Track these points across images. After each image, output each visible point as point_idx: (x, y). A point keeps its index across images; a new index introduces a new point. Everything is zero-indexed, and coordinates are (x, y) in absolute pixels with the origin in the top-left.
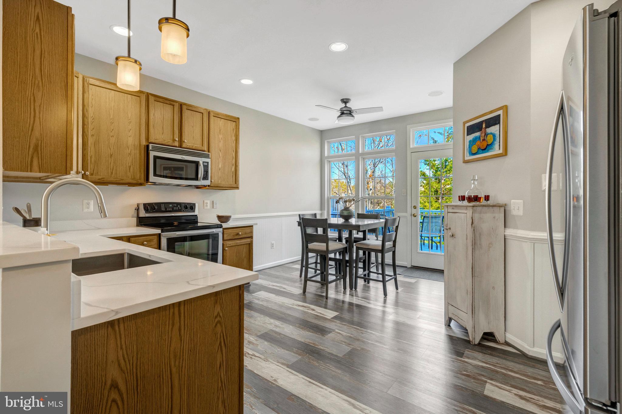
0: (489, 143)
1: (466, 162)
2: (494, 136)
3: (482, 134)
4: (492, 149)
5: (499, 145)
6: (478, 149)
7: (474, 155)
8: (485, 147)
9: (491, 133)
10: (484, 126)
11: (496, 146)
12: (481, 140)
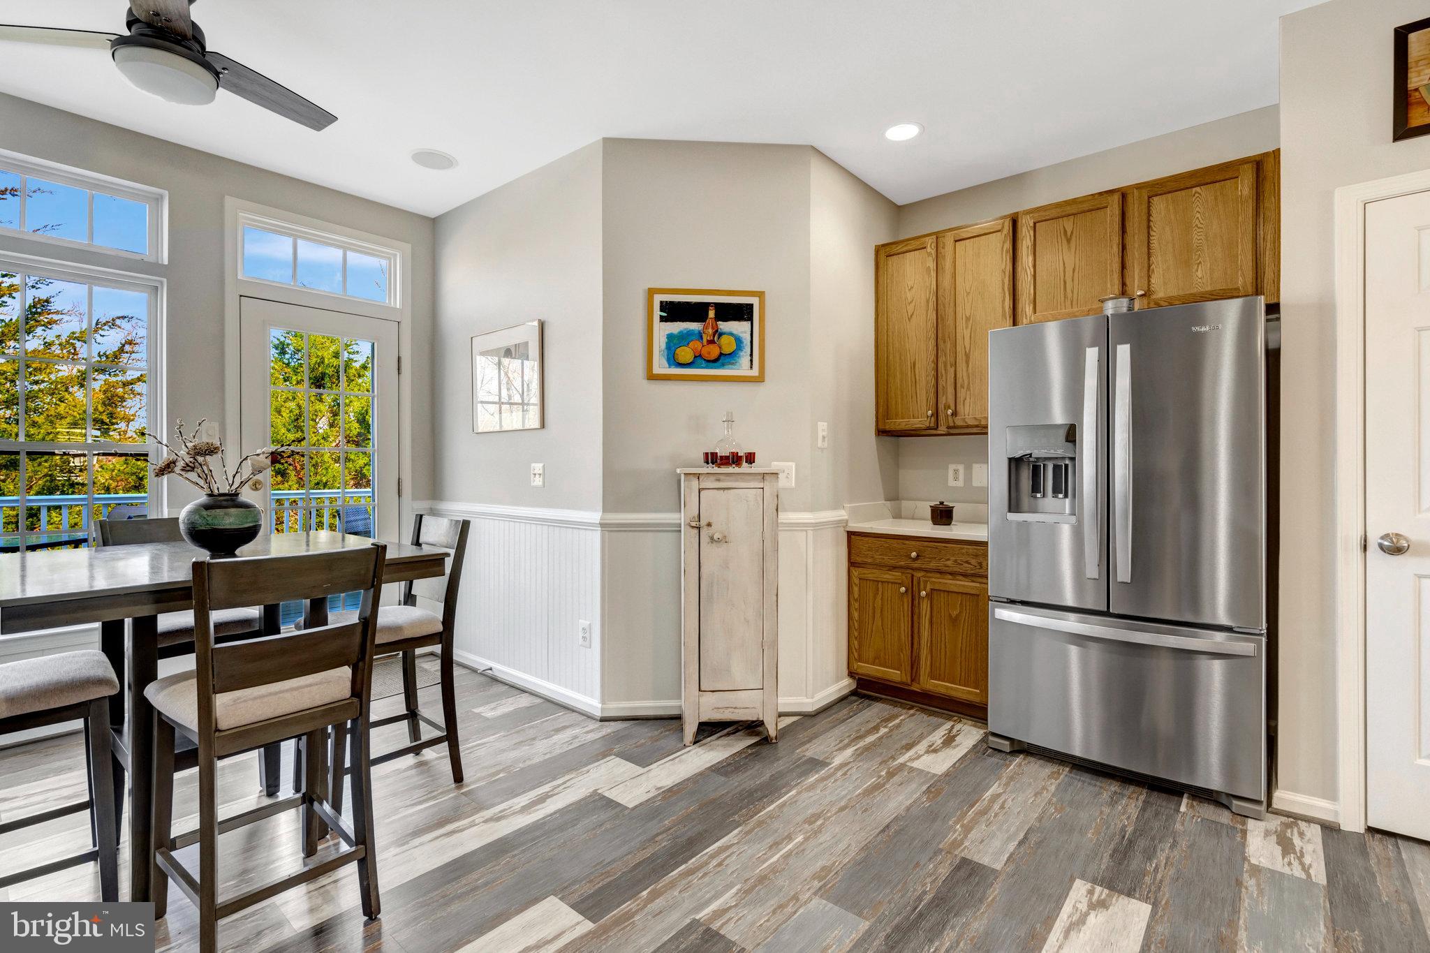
0: (727, 350)
1: (652, 377)
2: (739, 341)
3: (705, 328)
4: (733, 364)
5: (751, 361)
6: (695, 357)
7: (683, 368)
8: (713, 356)
9: (731, 334)
10: (712, 314)
11: (744, 359)
12: (705, 340)
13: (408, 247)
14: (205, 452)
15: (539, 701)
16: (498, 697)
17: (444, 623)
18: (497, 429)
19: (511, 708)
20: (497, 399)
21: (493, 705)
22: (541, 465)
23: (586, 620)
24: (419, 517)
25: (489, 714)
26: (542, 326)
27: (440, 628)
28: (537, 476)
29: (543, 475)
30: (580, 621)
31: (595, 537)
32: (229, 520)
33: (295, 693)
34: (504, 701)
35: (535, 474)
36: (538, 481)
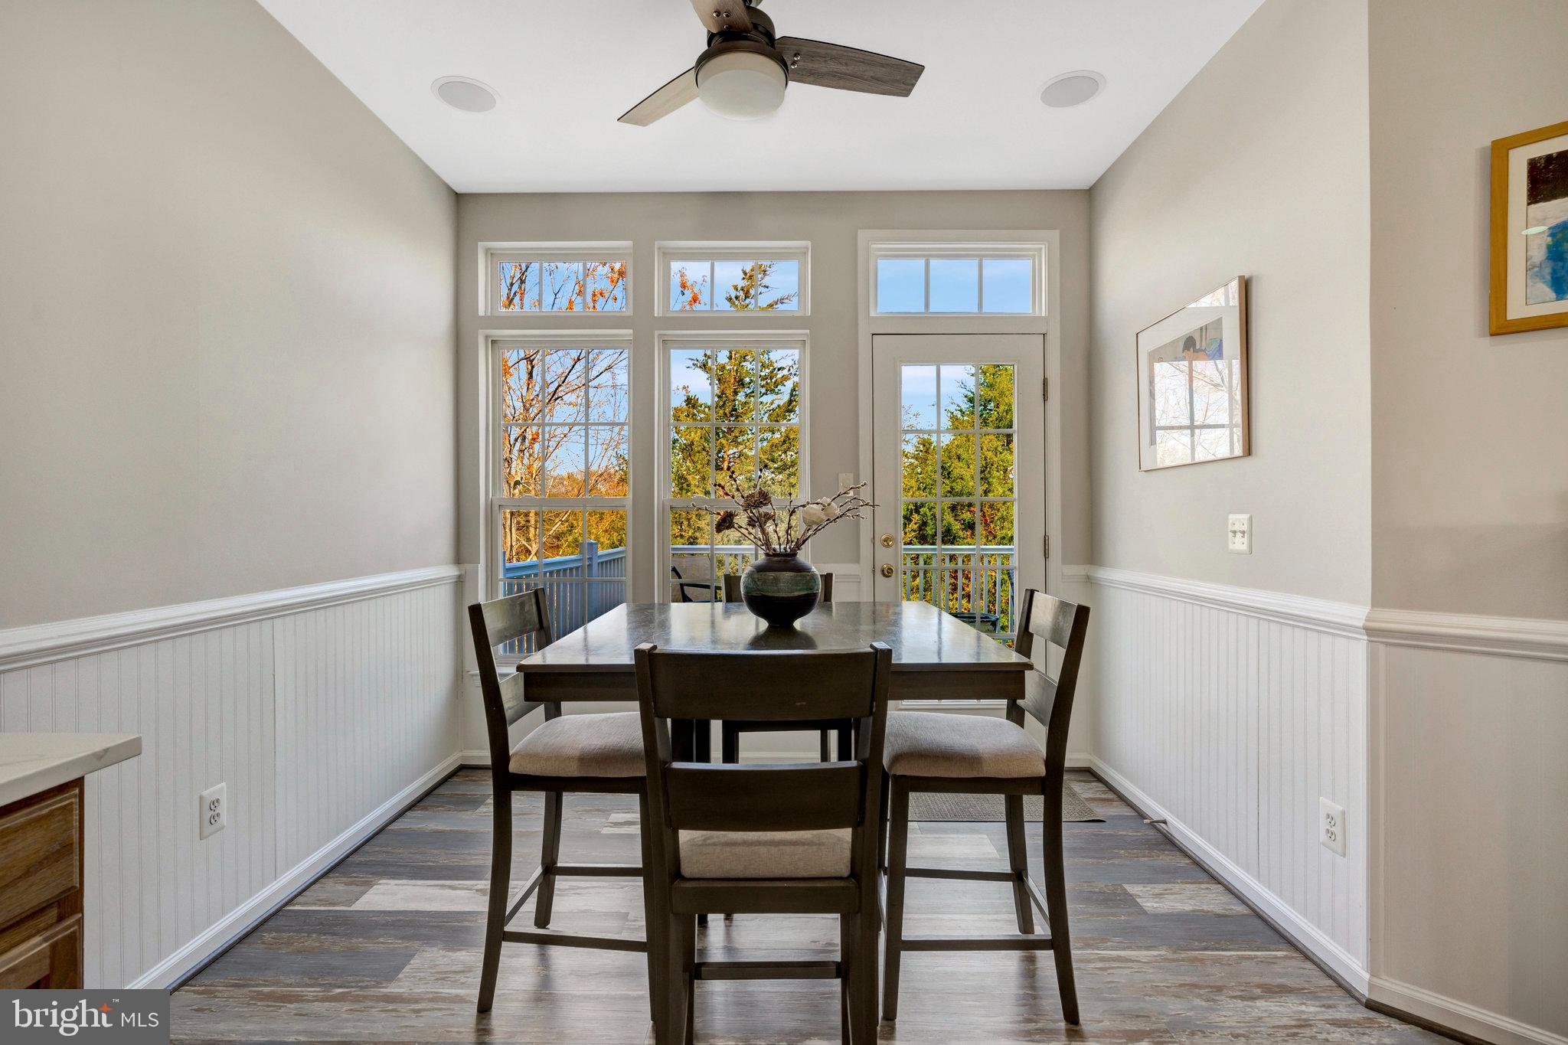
13: (1055, 235)
14: (754, 503)
15: (1240, 909)
16: (1170, 875)
17: (1048, 763)
18: (1189, 461)
19: (1188, 907)
20: (1187, 422)
21: (1159, 888)
22: (1246, 516)
23: (1333, 800)
24: (1029, 593)
25: (1149, 905)
26: (1246, 287)
27: (1041, 770)
28: (1239, 535)
29: (1249, 533)
30: (1321, 798)
31: (1359, 649)
32: (784, 585)
33: (774, 850)
34: (1177, 887)
35: (1235, 532)
36: (1240, 544)
